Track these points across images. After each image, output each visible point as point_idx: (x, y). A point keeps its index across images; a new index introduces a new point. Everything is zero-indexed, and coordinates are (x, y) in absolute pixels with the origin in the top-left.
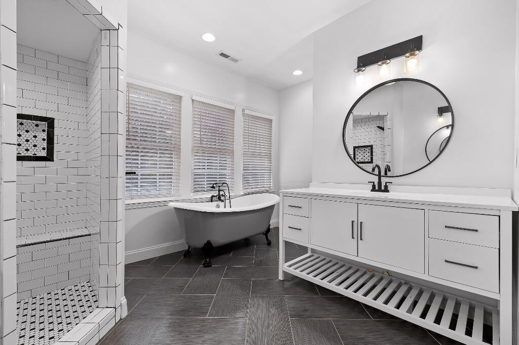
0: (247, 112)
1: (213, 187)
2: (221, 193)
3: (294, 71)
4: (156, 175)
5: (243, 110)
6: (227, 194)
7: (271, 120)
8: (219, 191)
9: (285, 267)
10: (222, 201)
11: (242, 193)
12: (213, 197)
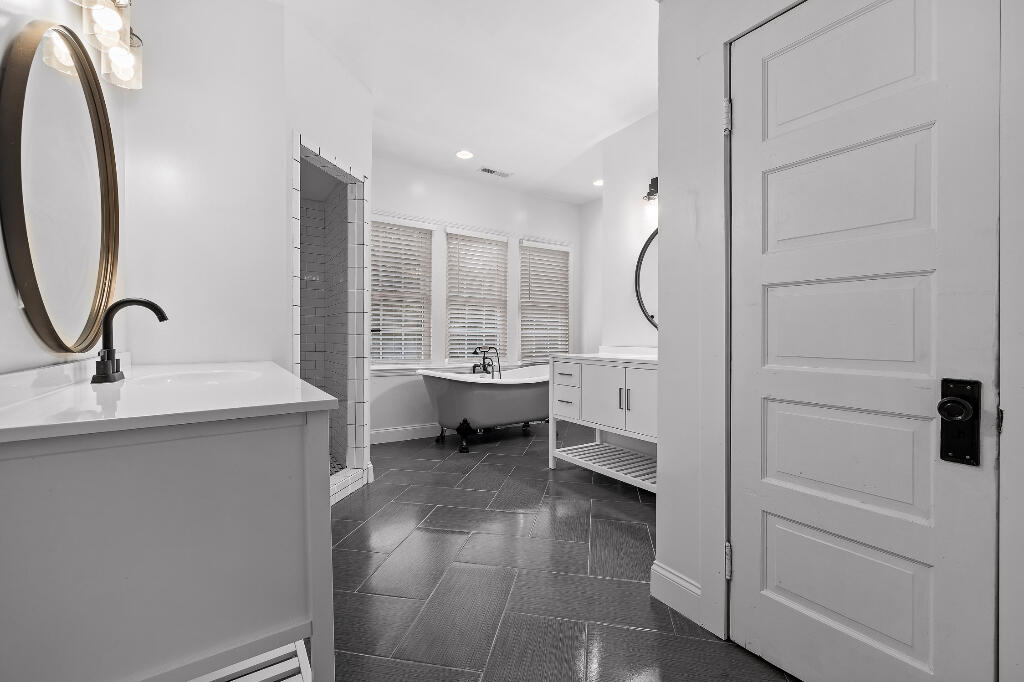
0: (525, 243)
1: (475, 353)
2: (487, 361)
3: (595, 181)
4: (401, 335)
5: (521, 242)
6: (495, 364)
7: (567, 254)
8: (484, 358)
9: (555, 453)
10: (489, 373)
11: (520, 363)
12: (474, 367)
